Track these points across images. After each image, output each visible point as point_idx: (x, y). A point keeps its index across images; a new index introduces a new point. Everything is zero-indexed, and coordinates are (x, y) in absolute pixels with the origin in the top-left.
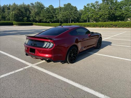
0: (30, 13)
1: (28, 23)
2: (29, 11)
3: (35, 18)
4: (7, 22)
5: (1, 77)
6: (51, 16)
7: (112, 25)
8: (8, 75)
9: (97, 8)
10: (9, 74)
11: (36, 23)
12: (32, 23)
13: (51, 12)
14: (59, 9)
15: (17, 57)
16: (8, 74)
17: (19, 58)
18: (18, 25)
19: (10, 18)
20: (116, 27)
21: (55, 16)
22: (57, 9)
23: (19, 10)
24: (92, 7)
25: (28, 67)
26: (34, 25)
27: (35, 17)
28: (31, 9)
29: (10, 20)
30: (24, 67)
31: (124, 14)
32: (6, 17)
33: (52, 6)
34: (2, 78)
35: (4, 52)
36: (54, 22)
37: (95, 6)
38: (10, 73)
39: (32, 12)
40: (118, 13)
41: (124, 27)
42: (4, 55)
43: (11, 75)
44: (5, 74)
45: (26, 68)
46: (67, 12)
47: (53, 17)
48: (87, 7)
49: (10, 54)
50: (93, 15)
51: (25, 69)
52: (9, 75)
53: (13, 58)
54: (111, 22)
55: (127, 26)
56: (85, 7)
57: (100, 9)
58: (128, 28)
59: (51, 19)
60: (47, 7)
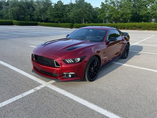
0: (34, 10)
1: (31, 23)
2: (33, 7)
3: (40, 17)
4: (5, 20)
5: (3, 105)
6: (60, 14)
7: (135, 26)
8: (13, 101)
9: (117, 5)
10: (14, 99)
11: (42, 23)
12: (37, 23)
13: (60, 10)
14: (70, 5)
15: (22, 70)
16: (12, 99)
17: (26, 72)
18: (19, 24)
19: (9, 16)
20: (140, 30)
21: (65, 15)
22: (67, 6)
23: (20, 6)
24: (111, 3)
25: (42, 86)
26: (39, 25)
27: (40, 15)
28: (35, 5)
29: (9, 19)
30: (36, 87)
31: (150, 13)
32: (4, 14)
33: (61, 1)
34: (3, 107)
35: (4, 62)
36: (64, 22)
37: (115, 3)
38: (15, 97)
39: (37, 9)
40: (143, 12)
41: (149, 30)
42: (4, 68)
43: (17, 101)
44: (8, 99)
45: (38, 89)
46: (81, 9)
47: (63, 16)
48: (105, 3)
49: (13, 66)
50: (112, 14)
51: (38, 91)
52: (15, 102)
53: (17, 72)
54: (134, 24)
55: (153, 28)
56: (103, 4)
57: (121, 7)
58: (155, 31)
59: (61, 17)
60: (55, 4)
